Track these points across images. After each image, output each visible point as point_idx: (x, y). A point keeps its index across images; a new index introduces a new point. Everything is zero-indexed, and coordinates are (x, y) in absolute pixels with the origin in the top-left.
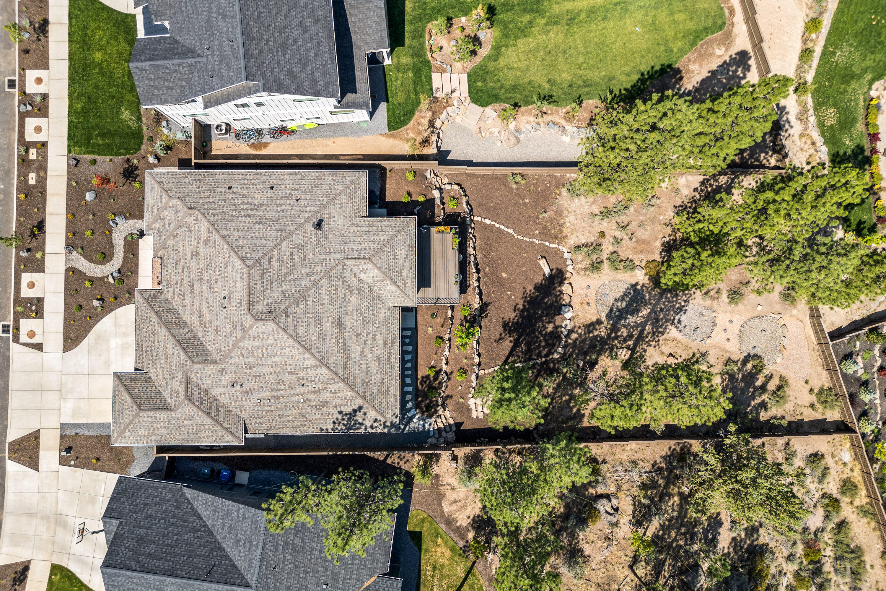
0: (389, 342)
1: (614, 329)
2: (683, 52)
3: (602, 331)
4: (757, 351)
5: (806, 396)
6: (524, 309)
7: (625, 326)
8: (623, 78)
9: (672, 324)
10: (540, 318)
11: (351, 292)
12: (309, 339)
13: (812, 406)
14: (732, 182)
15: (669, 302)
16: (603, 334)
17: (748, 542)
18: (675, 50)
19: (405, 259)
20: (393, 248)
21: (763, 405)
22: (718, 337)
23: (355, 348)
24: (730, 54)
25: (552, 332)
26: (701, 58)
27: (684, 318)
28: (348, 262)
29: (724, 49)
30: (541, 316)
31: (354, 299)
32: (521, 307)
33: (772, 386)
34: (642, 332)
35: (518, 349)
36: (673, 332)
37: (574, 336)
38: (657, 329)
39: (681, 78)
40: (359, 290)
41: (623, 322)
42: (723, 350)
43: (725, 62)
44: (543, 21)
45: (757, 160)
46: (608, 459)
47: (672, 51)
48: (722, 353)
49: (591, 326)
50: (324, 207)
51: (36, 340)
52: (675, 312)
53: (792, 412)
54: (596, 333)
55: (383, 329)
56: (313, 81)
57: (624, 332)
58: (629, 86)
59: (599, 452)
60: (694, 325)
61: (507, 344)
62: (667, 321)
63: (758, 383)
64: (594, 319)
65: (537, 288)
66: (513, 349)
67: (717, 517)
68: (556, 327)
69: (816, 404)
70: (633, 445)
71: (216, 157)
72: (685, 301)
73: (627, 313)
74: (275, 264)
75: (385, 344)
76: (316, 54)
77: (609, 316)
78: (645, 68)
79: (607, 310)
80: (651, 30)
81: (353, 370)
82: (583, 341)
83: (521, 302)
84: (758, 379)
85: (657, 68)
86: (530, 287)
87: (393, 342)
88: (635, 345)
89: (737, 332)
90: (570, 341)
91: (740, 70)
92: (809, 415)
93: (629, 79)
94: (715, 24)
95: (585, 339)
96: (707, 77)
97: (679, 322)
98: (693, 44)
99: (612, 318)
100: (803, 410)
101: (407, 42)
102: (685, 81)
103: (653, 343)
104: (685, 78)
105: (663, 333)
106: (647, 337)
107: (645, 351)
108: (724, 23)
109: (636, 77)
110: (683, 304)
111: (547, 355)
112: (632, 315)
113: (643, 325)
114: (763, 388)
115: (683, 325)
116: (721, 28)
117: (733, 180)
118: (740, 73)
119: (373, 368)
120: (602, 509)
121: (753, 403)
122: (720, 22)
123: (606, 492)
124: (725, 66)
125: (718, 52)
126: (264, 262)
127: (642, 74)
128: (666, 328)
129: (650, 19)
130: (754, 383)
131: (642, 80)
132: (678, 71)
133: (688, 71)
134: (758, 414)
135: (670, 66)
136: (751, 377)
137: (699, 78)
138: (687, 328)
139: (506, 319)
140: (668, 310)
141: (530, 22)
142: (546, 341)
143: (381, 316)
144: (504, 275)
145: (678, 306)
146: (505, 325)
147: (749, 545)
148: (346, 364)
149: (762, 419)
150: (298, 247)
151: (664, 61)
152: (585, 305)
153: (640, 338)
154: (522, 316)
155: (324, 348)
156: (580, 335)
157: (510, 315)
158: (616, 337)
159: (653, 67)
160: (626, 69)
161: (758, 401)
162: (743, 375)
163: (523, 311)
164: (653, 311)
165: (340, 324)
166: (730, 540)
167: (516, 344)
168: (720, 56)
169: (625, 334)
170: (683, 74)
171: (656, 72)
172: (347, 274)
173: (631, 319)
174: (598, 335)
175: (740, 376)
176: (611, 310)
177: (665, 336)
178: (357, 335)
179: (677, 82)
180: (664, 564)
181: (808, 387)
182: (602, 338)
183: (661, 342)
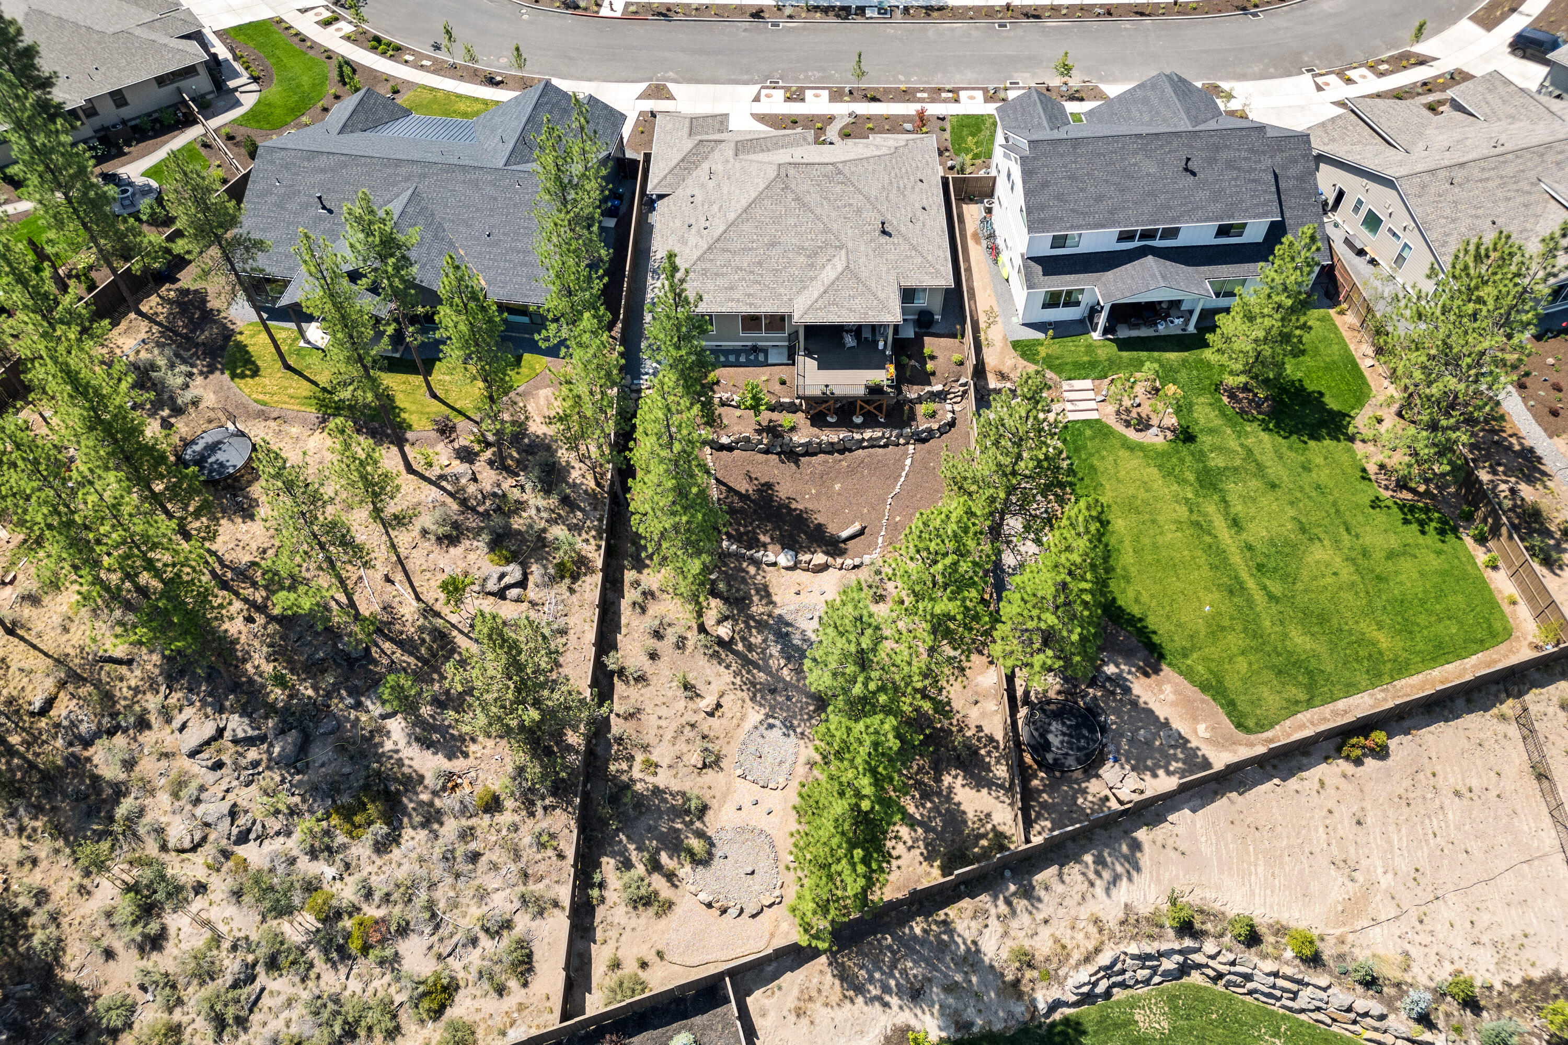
0: (751, 300)
1: (761, 626)
2: (1188, 674)
3: (758, 608)
4: (717, 863)
5: (635, 950)
6: (790, 510)
7: (765, 641)
8: (1131, 594)
9: (767, 716)
10: (777, 527)
11: (809, 256)
12: (757, 212)
13: (616, 965)
14: (998, 786)
15: (802, 709)
16: (754, 609)
17: (411, 805)
18: (1189, 662)
19: (850, 310)
20: (861, 295)
21: (627, 865)
22: (745, 792)
23: (745, 261)
24: (1202, 746)
25: (758, 540)
26: (1185, 702)
27: (777, 733)
28: (843, 252)
29: (1208, 735)
30: (780, 529)
31: (802, 259)
32: (793, 506)
33: (658, 882)
34: (757, 666)
35: (736, 499)
36: (755, 715)
37: (752, 570)
38: (760, 691)
39: (1147, 675)
40: (812, 265)
41: (771, 637)
42: (725, 795)
43: (1187, 741)
44: (1190, 495)
45: (1039, 816)
46: (574, 598)
47: (1185, 656)
48: (718, 795)
49: (765, 593)
50: (906, 239)
51: (763, 97)
52: (786, 719)
53: (609, 919)
54: (756, 599)
55: (766, 293)
56: (1042, 208)
57: (756, 639)
58: (1120, 602)
59: (587, 587)
60: (765, 750)
61: (743, 486)
62: (772, 708)
63: (664, 858)
64: (775, 598)
65: (820, 527)
66: (737, 493)
67: (462, 752)
68: (765, 546)
69: (619, 972)
70: (591, 636)
71: (959, 208)
72: (802, 733)
73: (784, 645)
74: (838, 189)
75: (749, 295)
76: (1073, 211)
77: (780, 619)
78: (1152, 622)
79: (789, 618)
80: (1210, 626)
81: (721, 259)
82: (744, 581)
83: (800, 507)
84: (671, 858)
85: (1155, 639)
86: (820, 519)
87: (751, 305)
88: (736, 653)
89: (753, 823)
90: (745, 565)
91: (1180, 765)
92: (600, 956)
93: (1131, 603)
94: (1243, 715)
95: (747, 584)
96: (1157, 718)
97: (771, 726)
98: (1204, 687)
99: (777, 623)
100: (612, 944)
101: (1125, 354)
102: (1143, 680)
103: (738, 681)
104: (1148, 681)
105: (753, 699)
106: (749, 672)
107: (728, 667)
108: (1248, 730)
109: (1136, 611)
110: (799, 730)
111: (727, 534)
112: (782, 651)
113: (766, 669)
114: (655, 866)
115: (765, 733)
116: (1239, 726)
117: (1002, 786)
118: (1174, 766)
119: (720, 281)
120: (509, 569)
121: (632, 847)
122: (1251, 723)
123: (531, 584)
124: (1182, 741)
125: (1201, 728)
126: (841, 178)
127: (1141, 620)
128: (761, 705)
129: (1226, 623)
130: (666, 848)
131: (1132, 620)
132: (1157, 671)
133: (1159, 684)
134: (613, 855)
135: (1162, 656)
136: (676, 846)
137: (1153, 706)
138: (760, 740)
139: (777, 488)
140: (788, 709)
141: (1185, 481)
142: (747, 533)
143: (782, 290)
144: (837, 487)
145: (796, 722)
146: (769, 486)
147: (406, 807)
148: (728, 250)
149: (604, 860)
150: (859, 211)
151: (1168, 647)
152: (797, 588)
153: (747, 662)
154: (782, 506)
155: (747, 227)
156: (754, 577)
157: (783, 491)
158: (748, 627)
159: (1155, 632)
160: (1145, 598)
161: (634, 856)
162: (678, 831)
163: (787, 507)
164: (787, 686)
165: (773, 245)
166: (421, 772)
167: (744, 497)
168: (1195, 732)
169: (753, 640)
170: (1154, 677)
171: (1150, 639)
172: (831, 251)
173: (775, 650)
174: (752, 601)
175: (679, 826)
176: (788, 624)
177: (749, 703)
178: (760, 264)
179: (1139, 669)
180: (411, 654)
181: (651, 957)
182: (749, 607)
183: (739, 693)
